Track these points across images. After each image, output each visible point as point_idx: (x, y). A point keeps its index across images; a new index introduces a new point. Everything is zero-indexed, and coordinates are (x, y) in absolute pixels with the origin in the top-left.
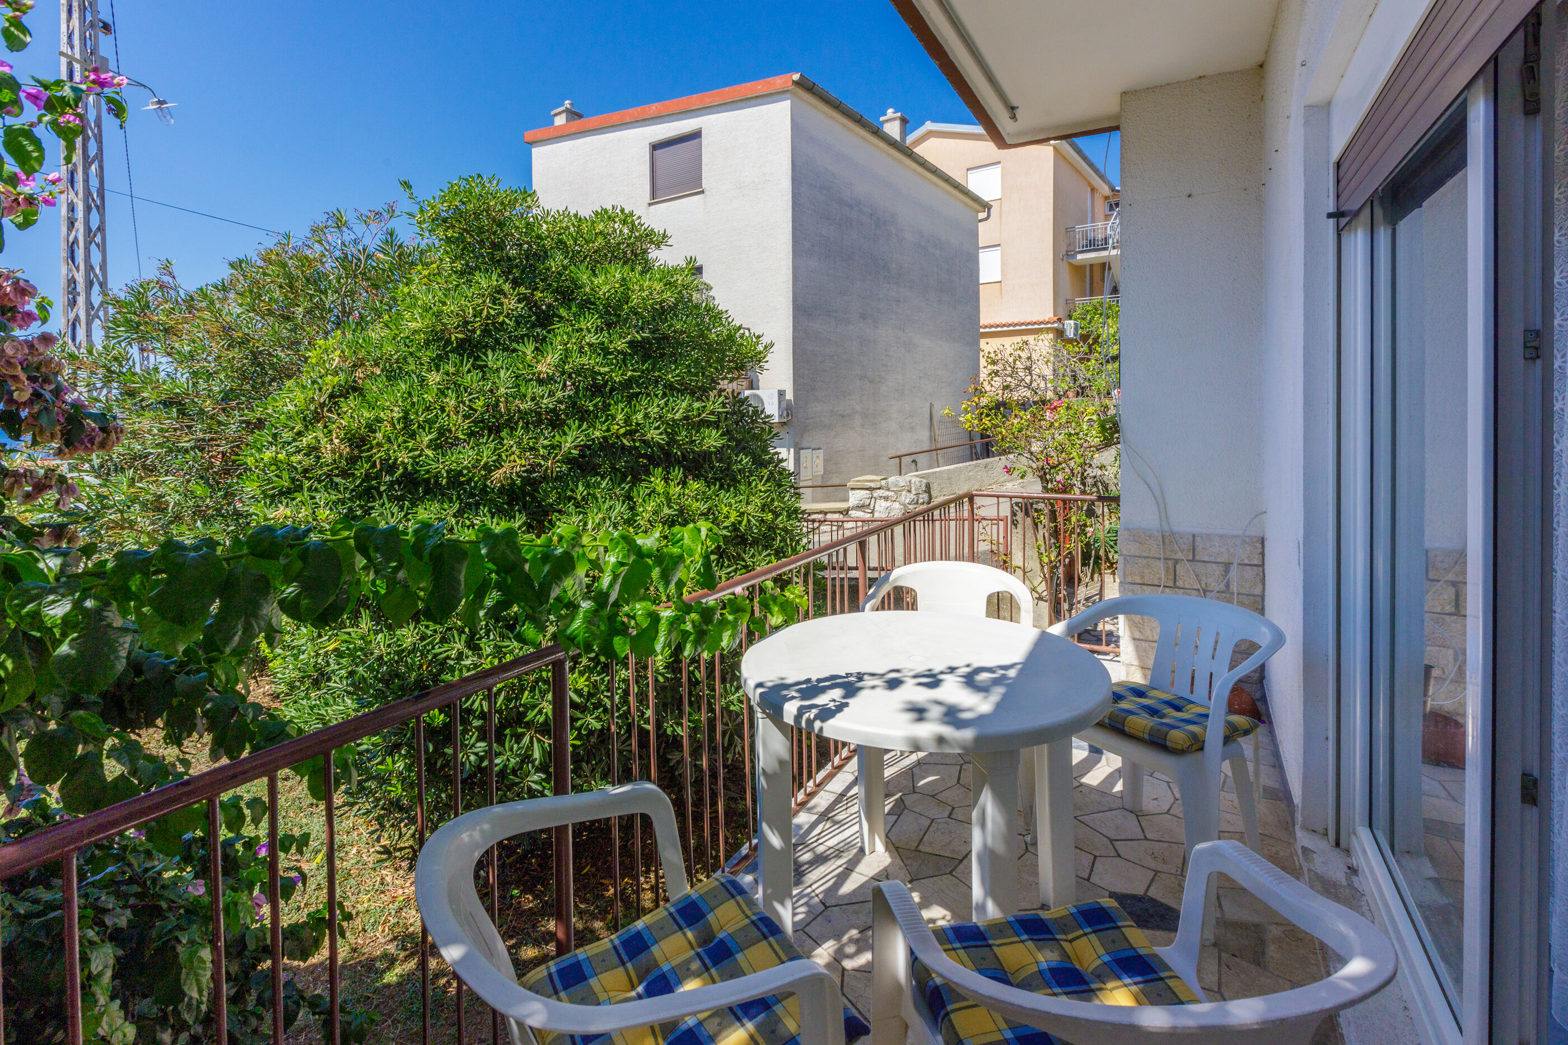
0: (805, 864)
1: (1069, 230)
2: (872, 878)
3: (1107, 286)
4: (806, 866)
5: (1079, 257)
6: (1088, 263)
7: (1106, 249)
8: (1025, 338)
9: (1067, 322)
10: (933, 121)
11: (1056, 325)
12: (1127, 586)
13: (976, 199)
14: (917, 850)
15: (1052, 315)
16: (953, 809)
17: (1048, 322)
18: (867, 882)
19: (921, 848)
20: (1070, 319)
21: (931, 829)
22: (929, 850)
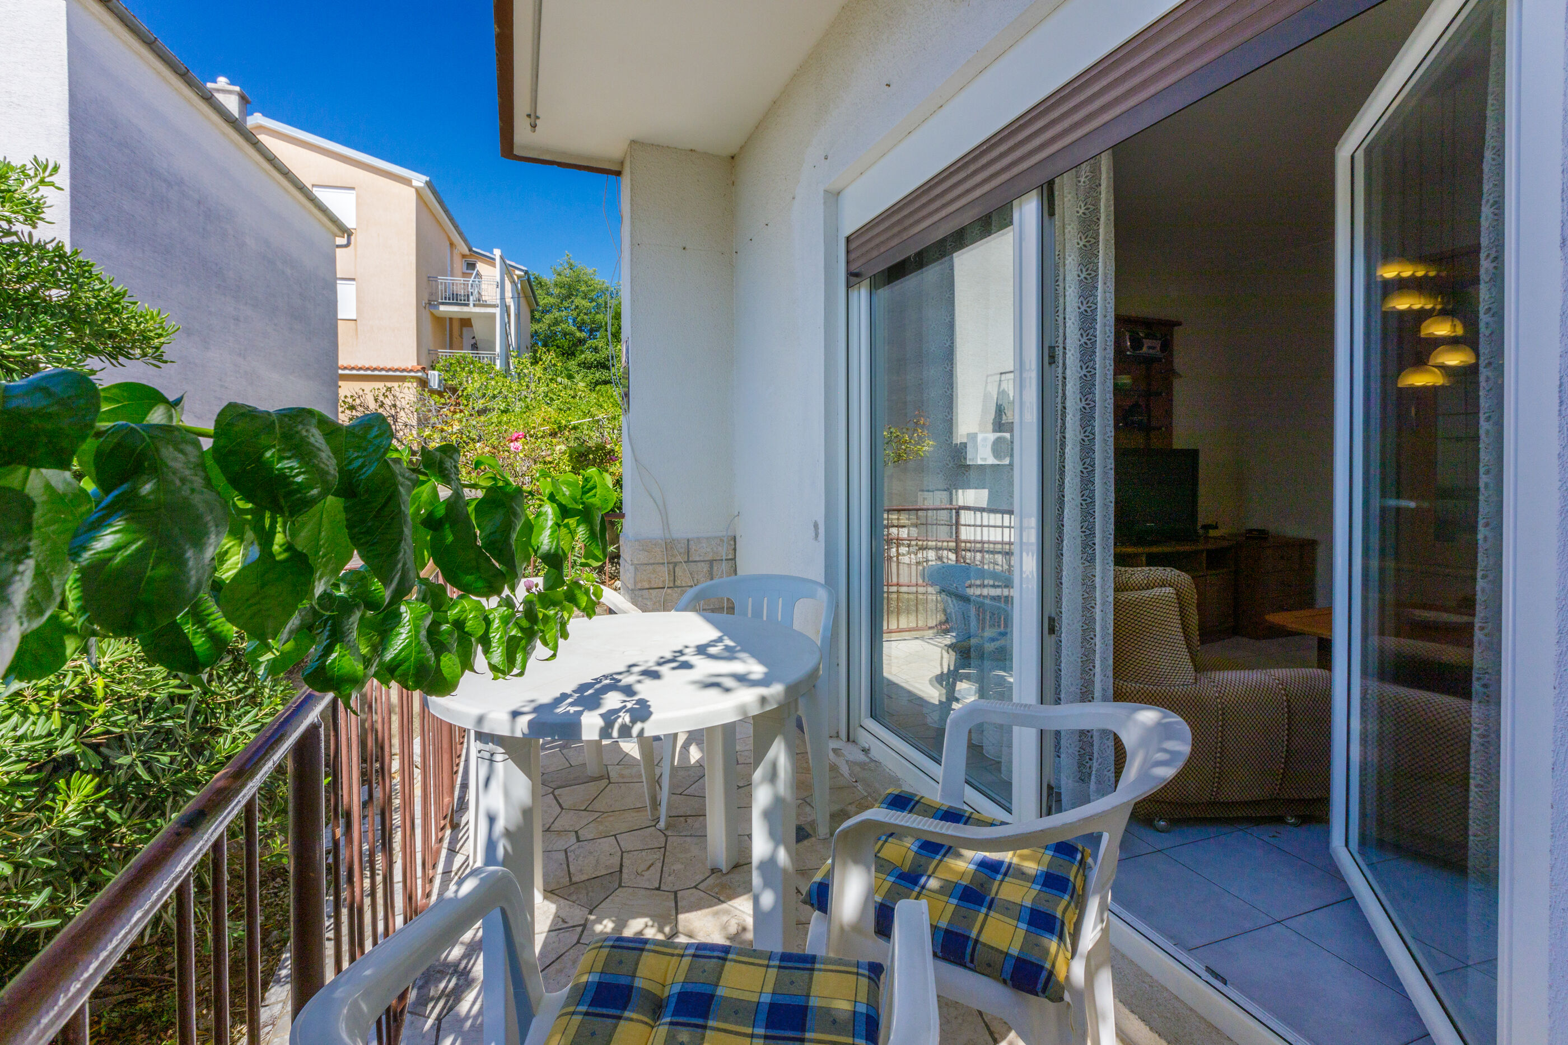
0: (461, 960)
1: (431, 279)
2: (549, 931)
3: (467, 341)
4: (464, 962)
5: (442, 308)
6: (448, 316)
7: (467, 305)
8: (389, 384)
9: (431, 372)
10: (264, 115)
11: (420, 374)
12: (637, 593)
13: (334, 221)
14: (572, 883)
15: (415, 364)
16: (576, 832)
17: (411, 371)
18: (546, 938)
19: (574, 879)
20: (434, 369)
21: (570, 859)
22: (584, 877)
